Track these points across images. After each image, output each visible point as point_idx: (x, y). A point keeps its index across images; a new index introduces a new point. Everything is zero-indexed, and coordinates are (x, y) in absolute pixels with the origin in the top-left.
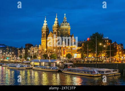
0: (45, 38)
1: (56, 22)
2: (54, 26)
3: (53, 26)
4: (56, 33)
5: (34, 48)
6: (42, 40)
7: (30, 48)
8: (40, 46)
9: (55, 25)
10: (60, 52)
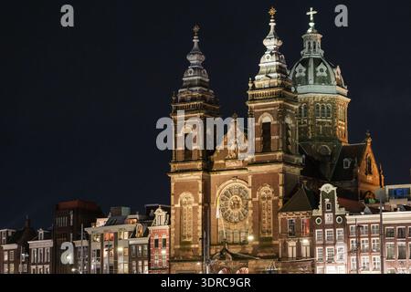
0: (199, 165)
1: (268, 62)
2: (256, 83)
3: (254, 88)
4: (273, 129)
5: (115, 228)
6: (175, 178)
7: (89, 230)
8: (160, 214)
9: (261, 80)
10: (305, 251)
